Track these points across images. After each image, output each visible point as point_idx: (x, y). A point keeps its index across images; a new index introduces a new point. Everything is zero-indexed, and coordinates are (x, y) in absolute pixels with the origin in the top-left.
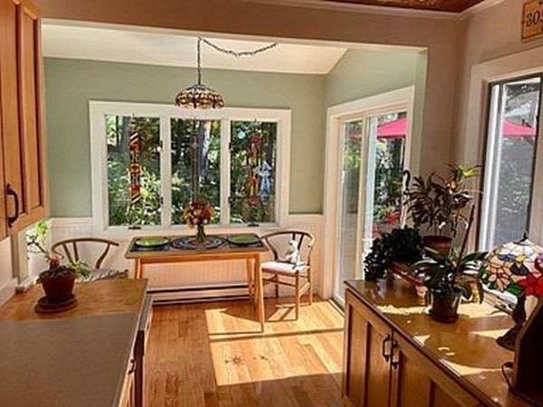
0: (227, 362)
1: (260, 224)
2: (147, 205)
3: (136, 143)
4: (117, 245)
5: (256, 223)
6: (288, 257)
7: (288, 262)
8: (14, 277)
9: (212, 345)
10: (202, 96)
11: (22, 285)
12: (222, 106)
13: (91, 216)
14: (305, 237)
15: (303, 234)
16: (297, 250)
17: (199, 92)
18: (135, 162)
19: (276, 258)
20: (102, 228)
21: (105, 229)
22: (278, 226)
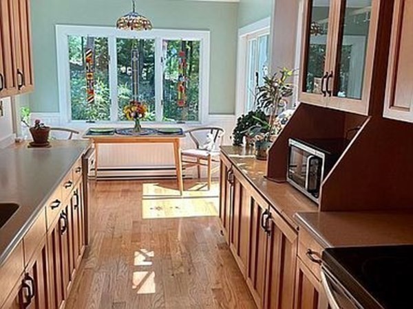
0: (151, 209)
1: (186, 122)
2: (100, 107)
3: (90, 57)
4: (78, 133)
5: (183, 121)
6: (205, 146)
7: (206, 150)
8: (14, 132)
9: (144, 201)
10: (135, 21)
11: (19, 138)
12: (150, 29)
13: (59, 112)
14: (220, 131)
15: (218, 129)
16: (213, 141)
17: (133, 18)
18: (90, 72)
19: (198, 147)
20: (67, 121)
21: (69, 122)
22: (201, 123)
